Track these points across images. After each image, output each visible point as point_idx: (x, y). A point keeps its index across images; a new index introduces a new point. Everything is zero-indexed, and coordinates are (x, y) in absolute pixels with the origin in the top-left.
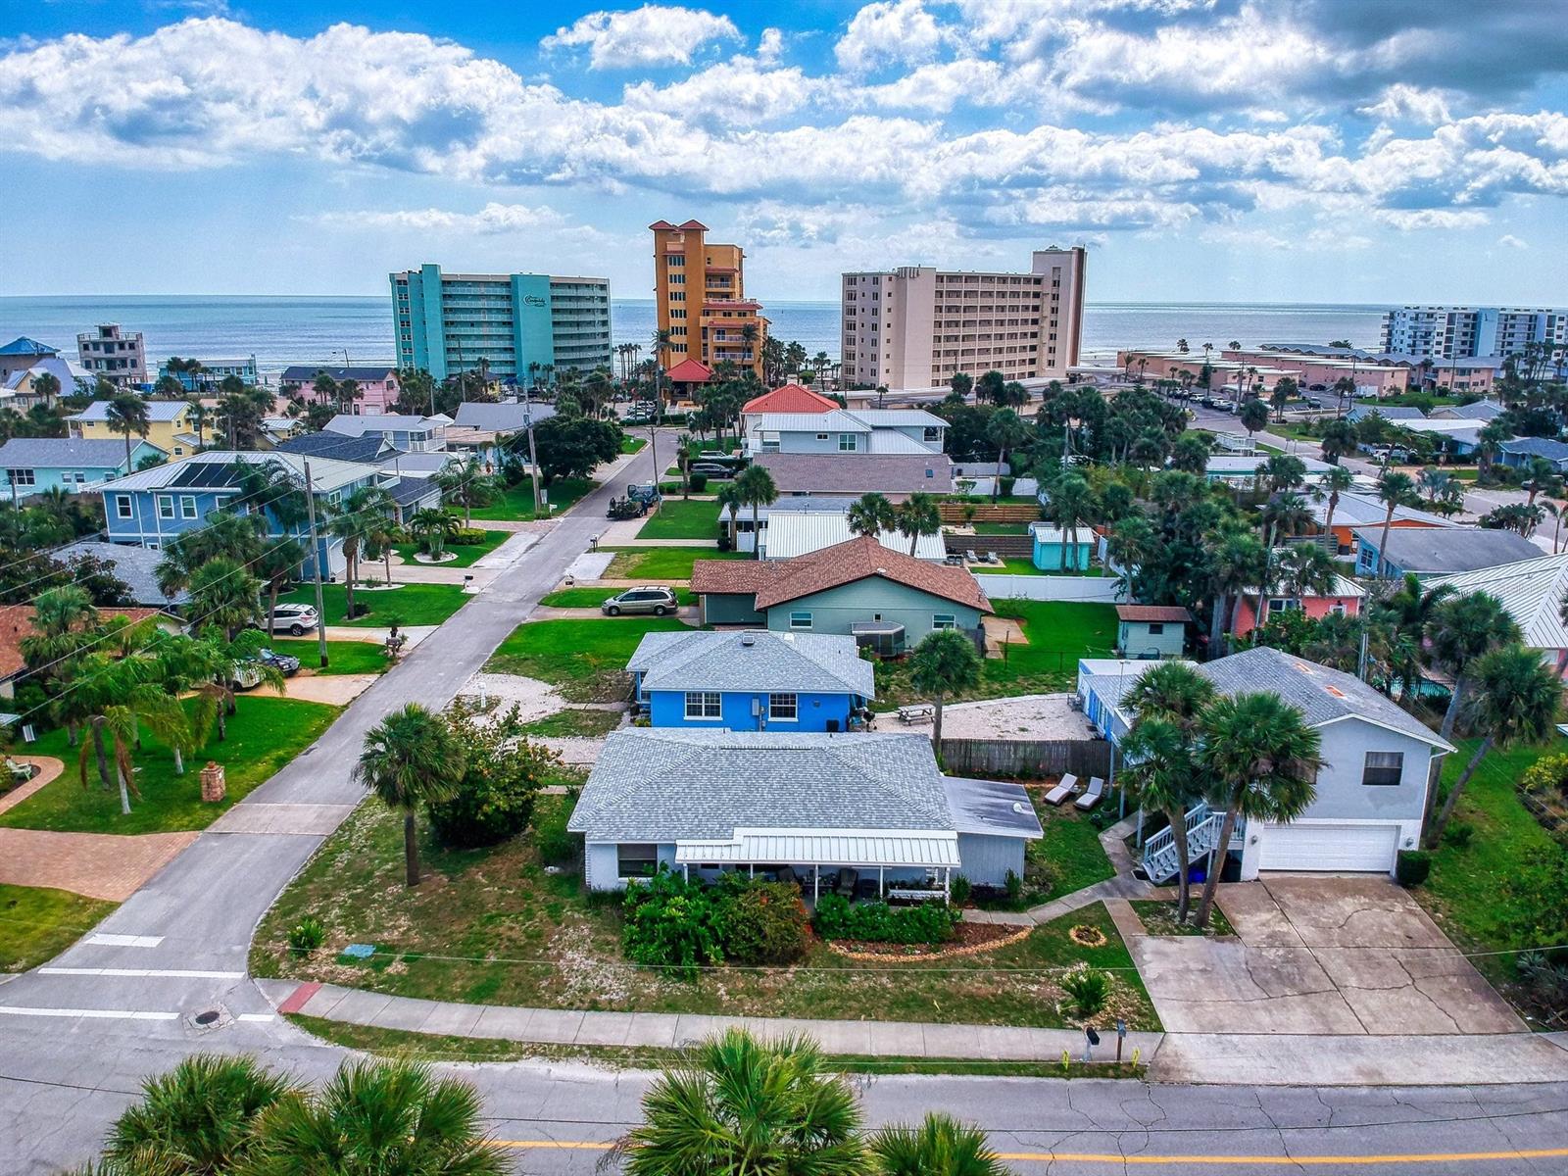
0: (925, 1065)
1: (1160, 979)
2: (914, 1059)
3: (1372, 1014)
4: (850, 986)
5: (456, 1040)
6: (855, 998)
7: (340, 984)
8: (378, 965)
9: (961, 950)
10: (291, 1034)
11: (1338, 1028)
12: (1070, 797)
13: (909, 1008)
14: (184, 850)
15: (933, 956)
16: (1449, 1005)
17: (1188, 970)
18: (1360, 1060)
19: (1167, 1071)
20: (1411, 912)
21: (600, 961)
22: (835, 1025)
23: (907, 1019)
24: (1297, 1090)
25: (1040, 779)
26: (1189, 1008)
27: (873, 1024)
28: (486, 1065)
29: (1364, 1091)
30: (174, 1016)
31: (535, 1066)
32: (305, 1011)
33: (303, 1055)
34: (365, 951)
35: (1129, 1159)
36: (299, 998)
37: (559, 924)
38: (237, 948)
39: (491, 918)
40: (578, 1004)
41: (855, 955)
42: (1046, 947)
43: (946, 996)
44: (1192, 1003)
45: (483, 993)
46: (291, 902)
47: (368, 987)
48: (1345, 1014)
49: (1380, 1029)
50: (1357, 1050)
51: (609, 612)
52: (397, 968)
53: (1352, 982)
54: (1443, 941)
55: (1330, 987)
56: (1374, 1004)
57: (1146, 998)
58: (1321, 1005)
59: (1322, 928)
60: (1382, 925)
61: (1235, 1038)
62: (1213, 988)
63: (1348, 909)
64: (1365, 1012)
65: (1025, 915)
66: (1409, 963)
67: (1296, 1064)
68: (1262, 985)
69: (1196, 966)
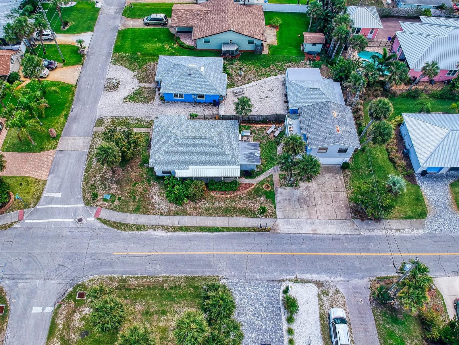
0: (228, 229)
1: (280, 202)
2: (226, 228)
3: (320, 213)
4: (215, 206)
5: (134, 225)
6: (215, 210)
7: (106, 208)
8: (113, 202)
9: (239, 193)
10: (99, 224)
11: (312, 217)
12: (273, 132)
13: (227, 212)
14: (54, 158)
15: (233, 195)
16: (337, 210)
17: (286, 199)
18: (313, 226)
19: (275, 230)
20: (340, 179)
21: (161, 199)
22: (211, 218)
23: (225, 216)
24: (298, 235)
25: (267, 123)
26: (283, 211)
27: (219, 217)
28: (141, 232)
29: (311, 235)
30: (73, 220)
31: (151, 232)
32: (100, 217)
33: (104, 231)
34: (108, 197)
35: (263, 253)
36: (98, 213)
37: (150, 186)
38: (79, 196)
39: (135, 184)
40: (158, 213)
41: (216, 195)
42: (257, 192)
43: (235, 208)
44: (284, 210)
45: (137, 211)
46: (87, 179)
47: (112, 209)
48: (315, 213)
49: (320, 217)
50: (313, 224)
51: (146, 24)
52: (117, 202)
53: (319, 203)
54: (344, 189)
55: (314, 204)
56: (322, 209)
57: (275, 208)
58: (310, 210)
59: (318, 184)
60: (332, 183)
61: (290, 220)
62: (290, 205)
63: (327, 178)
64: (319, 212)
65: (255, 180)
66: (333, 196)
67: (300, 228)
68: (300, 204)
69: (288, 198)
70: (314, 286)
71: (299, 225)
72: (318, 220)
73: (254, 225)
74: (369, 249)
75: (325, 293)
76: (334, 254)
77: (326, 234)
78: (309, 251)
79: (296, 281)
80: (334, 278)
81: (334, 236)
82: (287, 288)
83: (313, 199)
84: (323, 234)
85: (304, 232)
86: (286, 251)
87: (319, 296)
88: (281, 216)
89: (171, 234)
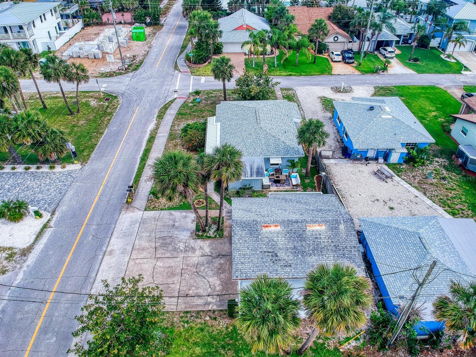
0: (141, 168)
1: (171, 214)
2: (143, 167)
5: (164, 114)
7: (186, 100)
8: (192, 103)
10: (170, 99)
11: (135, 252)
17: (174, 222)
18: (118, 252)
19: (127, 208)
24: (110, 234)
28: (155, 117)
29: (104, 249)
30: (177, 89)
31: (154, 122)
32: (177, 99)
33: (163, 102)
34: (198, 100)
36: (182, 98)
40: (174, 124)
44: (156, 219)
45: (180, 114)
47: (184, 103)
48: (142, 256)
49: (131, 263)
50: (123, 253)
52: (191, 105)
53: (159, 264)
54: (182, 307)
55: (158, 256)
56: (146, 266)
57: (161, 210)
58: (148, 250)
59: (197, 266)
60: (197, 288)
61: (138, 225)
62: (164, 226)
63: (211, 280)
64: (141, 262)
65: (213, 191)
66: (168, 287)
67: (121, 236)
68: (164, 238)
69: (177, 224)
70: (28, 245)
71: (126, 235)
72: (127, 259)
73: (141, 189)
74: (46, 333)
75: (10, 258)
76: (61, 276)
77: (99, 268)
78: (80, 244)
79: (45, 226)
80: (25, 271)
81: (92, 280)
82: (40, 216)
83: (168, 255)
84: (101, 263)
85: (113, 239)
86: (91, 219)
87: (10, 248)
88: (148, 215)
89: (148, 133)
